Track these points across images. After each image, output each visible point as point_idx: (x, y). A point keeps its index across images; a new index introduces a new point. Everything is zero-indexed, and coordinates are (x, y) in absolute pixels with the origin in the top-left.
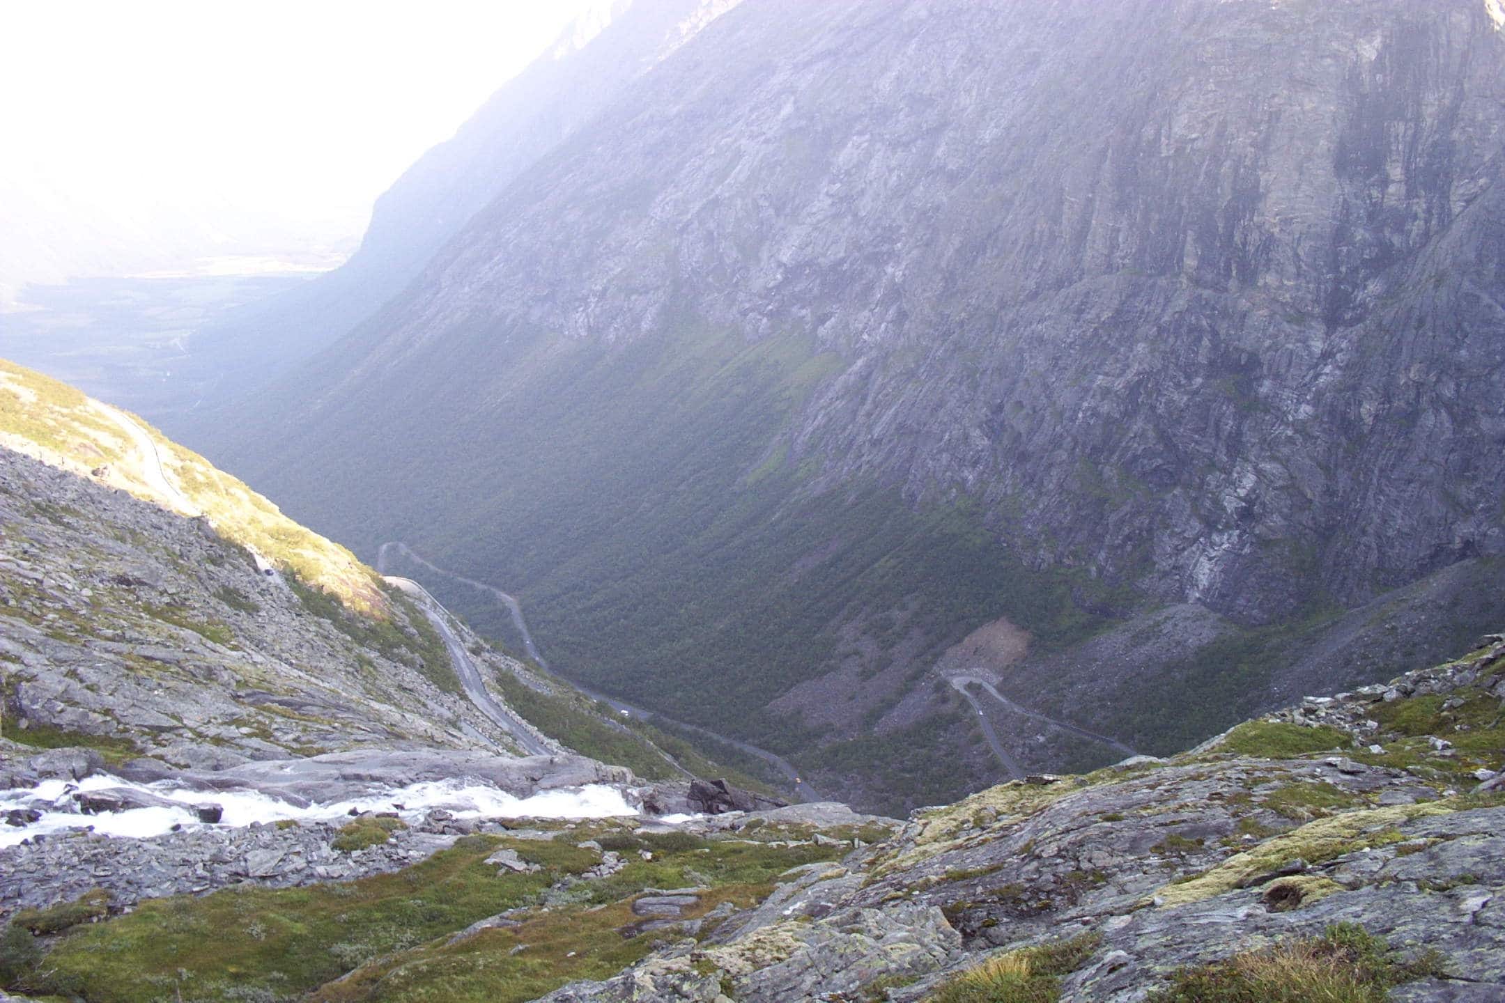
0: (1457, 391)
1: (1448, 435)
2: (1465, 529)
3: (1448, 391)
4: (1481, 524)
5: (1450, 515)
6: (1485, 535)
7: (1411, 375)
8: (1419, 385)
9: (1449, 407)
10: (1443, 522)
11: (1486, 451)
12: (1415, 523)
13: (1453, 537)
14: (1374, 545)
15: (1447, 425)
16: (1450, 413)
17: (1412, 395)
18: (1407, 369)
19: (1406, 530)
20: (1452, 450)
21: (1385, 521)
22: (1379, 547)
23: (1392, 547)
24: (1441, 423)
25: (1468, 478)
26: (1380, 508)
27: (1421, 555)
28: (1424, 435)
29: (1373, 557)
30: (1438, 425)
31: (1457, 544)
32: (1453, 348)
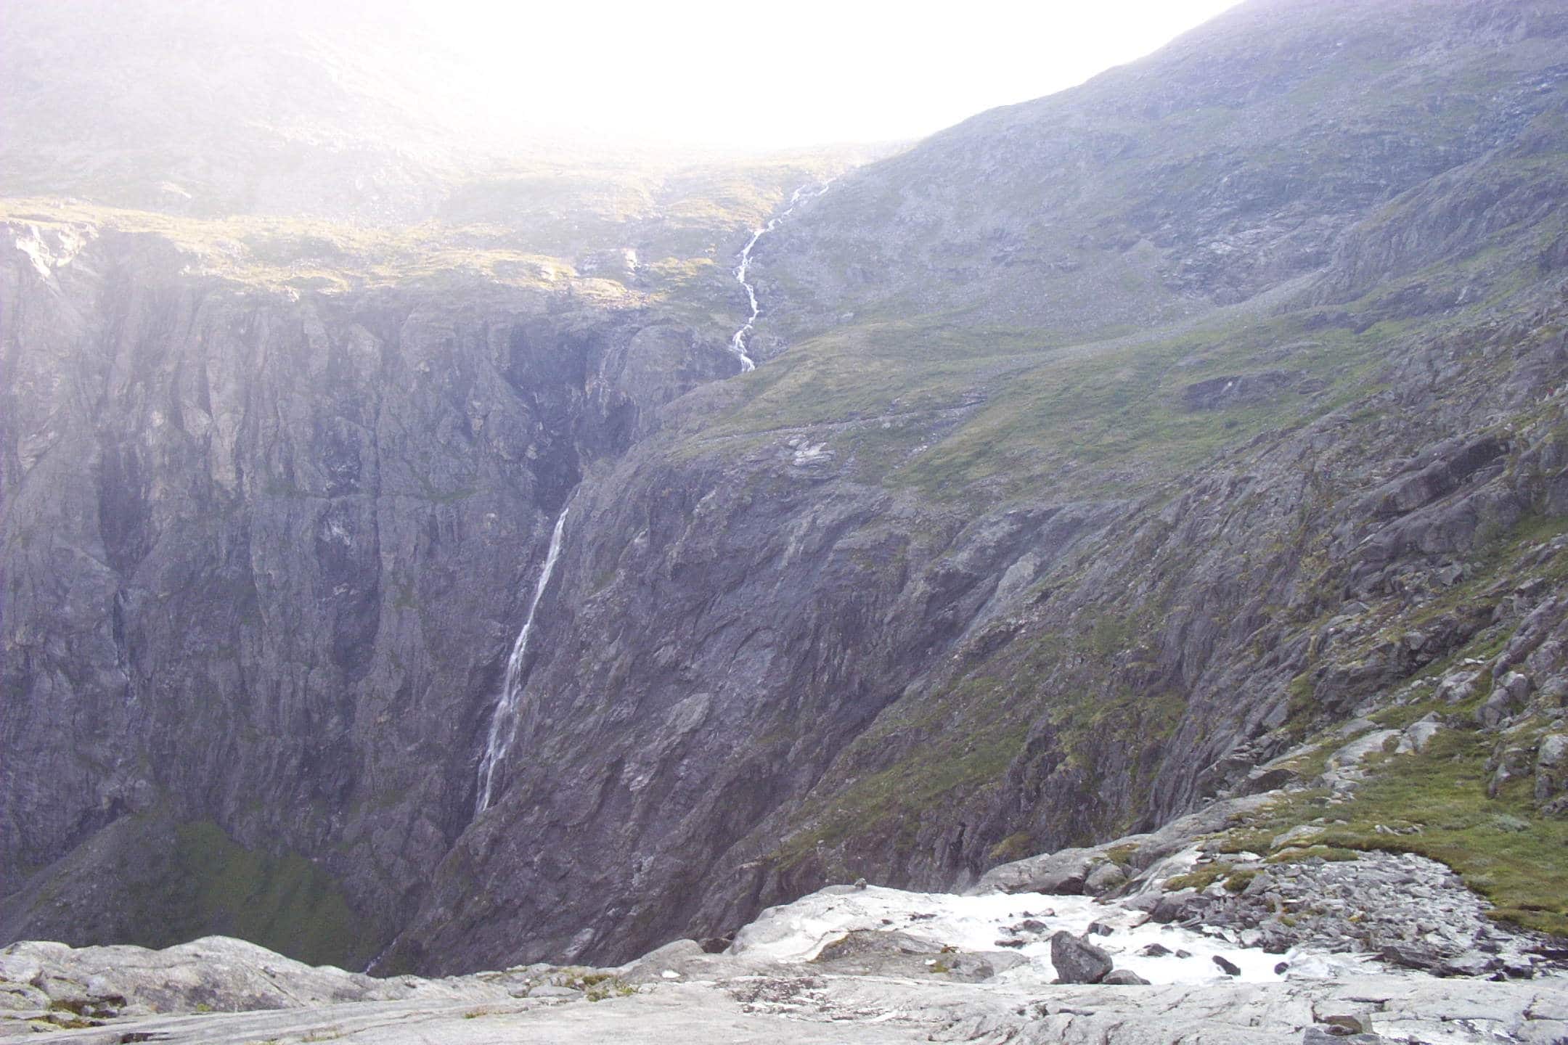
0: (70, 649)
1: (70, 695)
2: (109, 787)
3: (59, 650)
4: (126, 779)
5: (91, 776)
6: (133, 789)
7: (17, 640)
8: (26, 649)
9: (63, 665)
11: (111, 705)
13: (100, 799)
15: (66, 685)
16: (66, 672)
17: (21, 660)
18: (12, 633)
19: (46, 801)
20: (76, 711)
23: (35, 822)
25: (99, 736)
27: (69, 824)
31: (105, 804)
32: (56, 606)
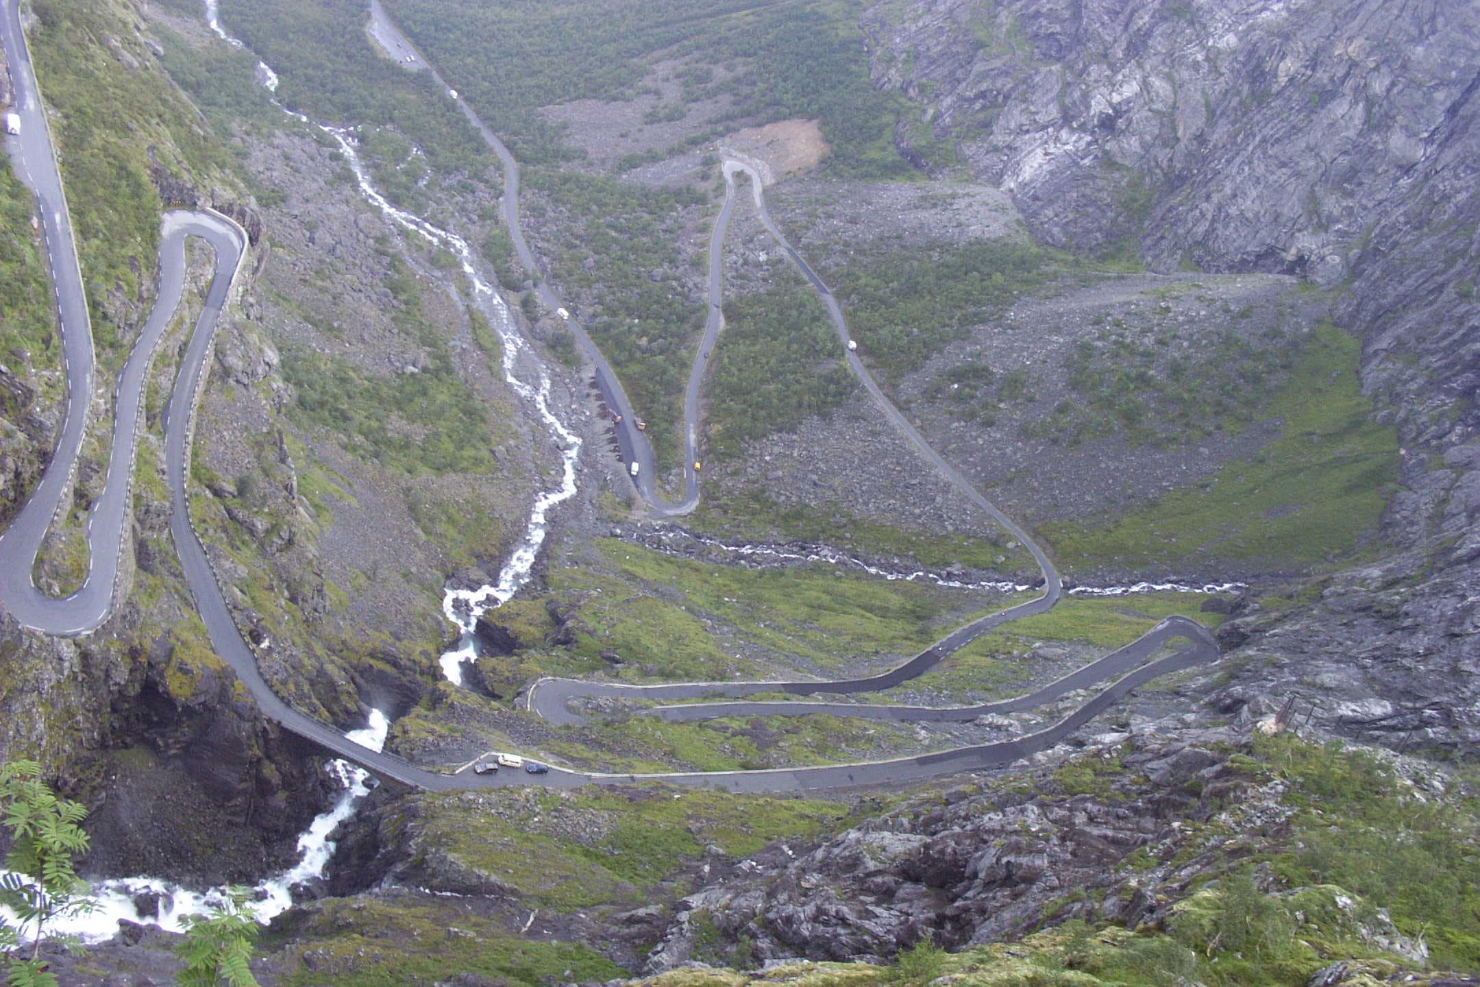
0: (1389, 90)
1: (1351, 133)
2: (1307, 242)
3: (1378, 86)
4: (1328, 244)
5: (1302, 220)
6: (1322, 259)
7: (1350, 49)
8: (1353, 64)
9: (1370, 103)
10: (1290, 224)
11: (1380, 171)
12: (1262, 212)
13: (1290, 247)
14: (1209, 216)
15: (1357, 122)
16: (1368, 111)
17: (1341, 72)
18: (1351, 39)
19: (1250, 215)
21: (1235, 196)
22: (1213, 221)
23: (1226, 226)
24: (1351, 117)
25: (1345, 189)
26: (1239, 179)
27: (1249, 249)
28: (1326, 122)
29: (1201, 229)
30: (1347, 118)
31: (1290, 256)
32: (1412, 40)
